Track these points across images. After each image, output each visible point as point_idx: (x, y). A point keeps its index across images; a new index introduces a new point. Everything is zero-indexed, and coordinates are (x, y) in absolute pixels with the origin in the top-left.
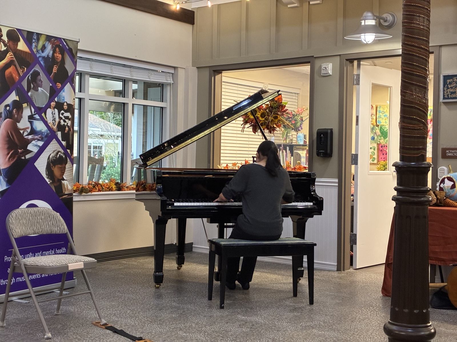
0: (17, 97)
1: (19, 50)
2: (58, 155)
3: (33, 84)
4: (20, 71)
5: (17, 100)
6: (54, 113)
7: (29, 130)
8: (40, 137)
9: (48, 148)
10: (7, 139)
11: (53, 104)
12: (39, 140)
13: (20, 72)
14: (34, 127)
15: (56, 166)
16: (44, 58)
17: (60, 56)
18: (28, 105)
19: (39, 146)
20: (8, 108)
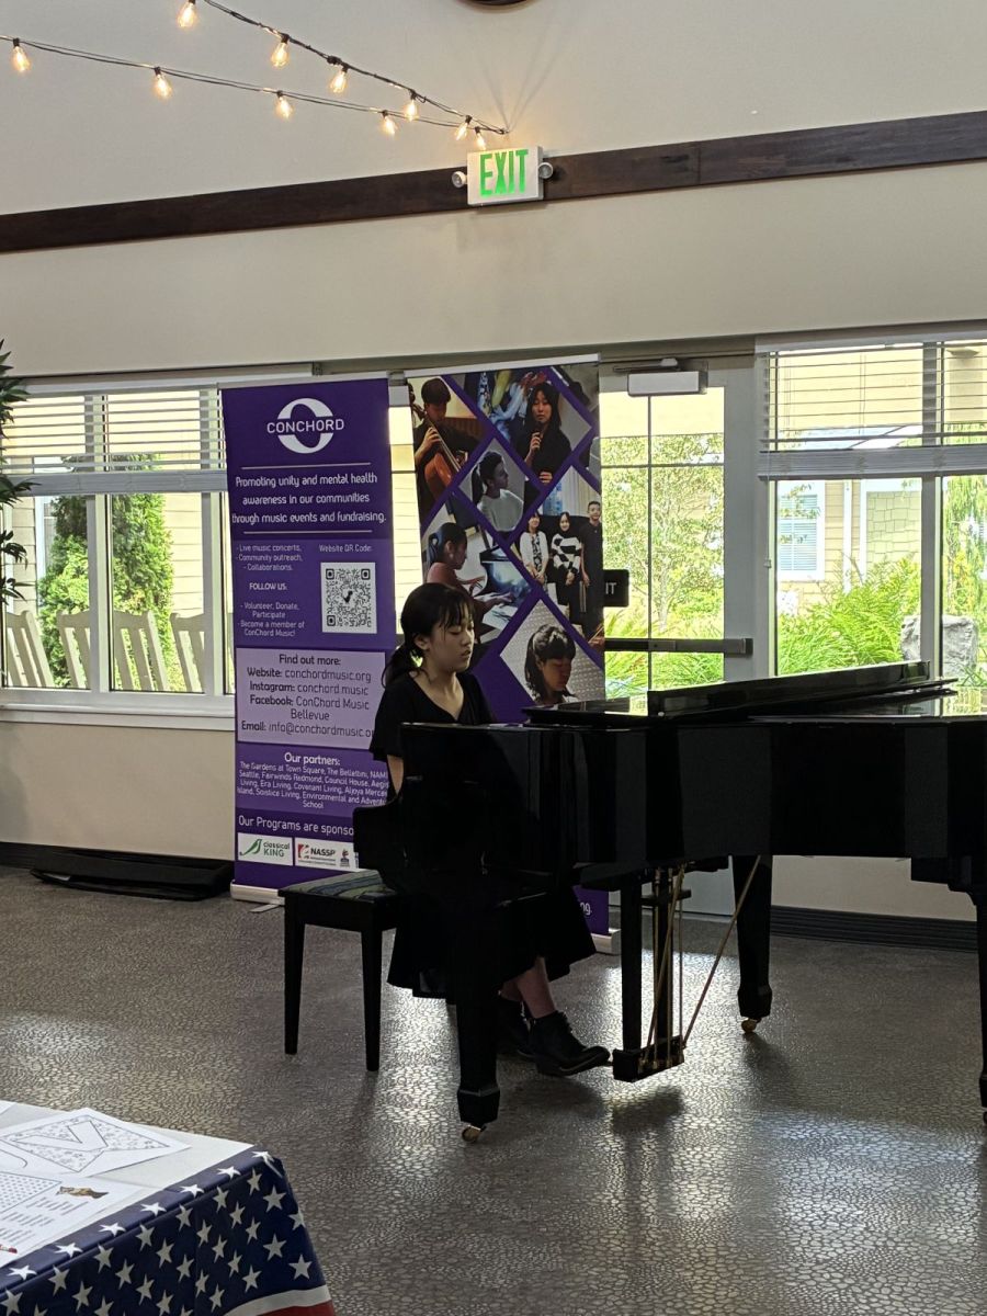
0: (452, 516)
2: (551, 638)
3: (486, 484)
4: (455, 462)
5: (452, 523)
6: (536, 541)
7: (484, 584)
8: (508, 597)
9: (527, 620)
11: (533, 522)
12: (506, 604)
14: (494, 576)
15: (549, 662)
16: (507, 422)
17: (548, 407)
18: (477, 531)
19: (507, 616)
20: (435, 541)
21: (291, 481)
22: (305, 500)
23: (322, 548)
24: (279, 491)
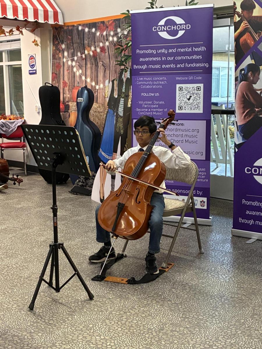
0: (253, 60)
1: (255, 17)
5: (253, 64)
10: (243, 99)
13: (256, 37)
20: (243, 72)
21: (163, 51)
22: (169, 58)
23: (177, 78)
24: (157, 55)
